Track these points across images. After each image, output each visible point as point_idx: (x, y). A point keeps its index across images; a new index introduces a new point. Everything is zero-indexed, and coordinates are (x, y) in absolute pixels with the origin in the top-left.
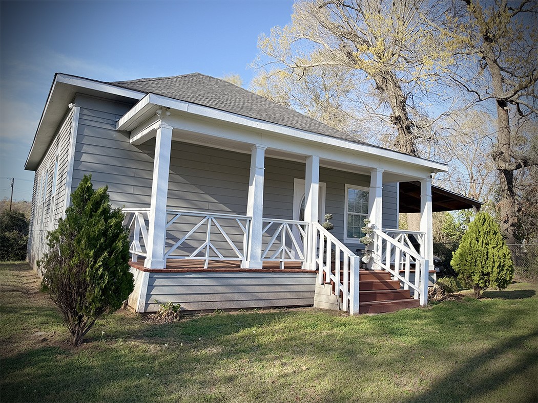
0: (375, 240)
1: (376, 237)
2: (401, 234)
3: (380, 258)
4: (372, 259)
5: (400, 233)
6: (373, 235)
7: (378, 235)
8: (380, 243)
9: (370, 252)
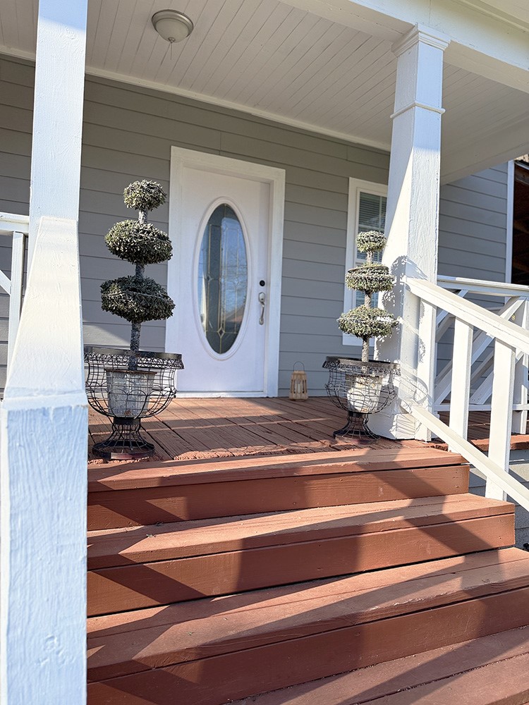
0: (406, 321)
1: (408, 307)
2: (518, 303)
3: (424, 392)
4: (389, 394)
5: (513, 299)
6: (399, 298)
7: (419, 299)
8: (428, 333)
9: (382, 366)
